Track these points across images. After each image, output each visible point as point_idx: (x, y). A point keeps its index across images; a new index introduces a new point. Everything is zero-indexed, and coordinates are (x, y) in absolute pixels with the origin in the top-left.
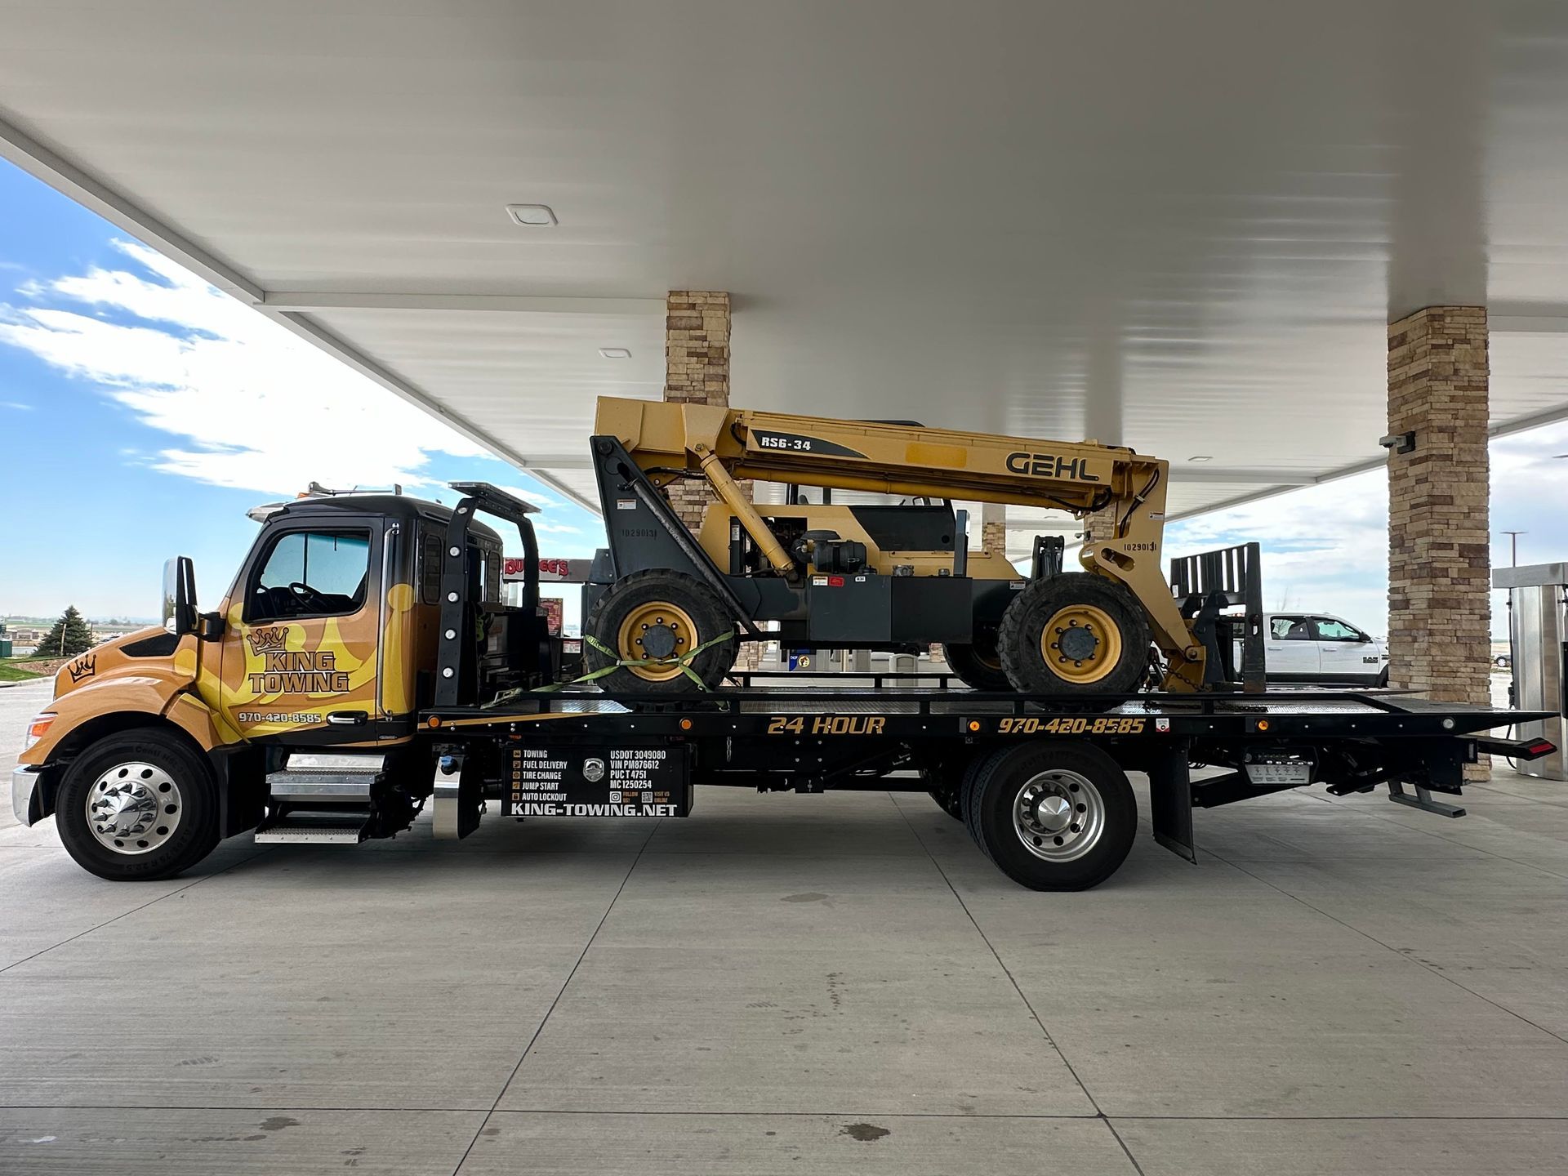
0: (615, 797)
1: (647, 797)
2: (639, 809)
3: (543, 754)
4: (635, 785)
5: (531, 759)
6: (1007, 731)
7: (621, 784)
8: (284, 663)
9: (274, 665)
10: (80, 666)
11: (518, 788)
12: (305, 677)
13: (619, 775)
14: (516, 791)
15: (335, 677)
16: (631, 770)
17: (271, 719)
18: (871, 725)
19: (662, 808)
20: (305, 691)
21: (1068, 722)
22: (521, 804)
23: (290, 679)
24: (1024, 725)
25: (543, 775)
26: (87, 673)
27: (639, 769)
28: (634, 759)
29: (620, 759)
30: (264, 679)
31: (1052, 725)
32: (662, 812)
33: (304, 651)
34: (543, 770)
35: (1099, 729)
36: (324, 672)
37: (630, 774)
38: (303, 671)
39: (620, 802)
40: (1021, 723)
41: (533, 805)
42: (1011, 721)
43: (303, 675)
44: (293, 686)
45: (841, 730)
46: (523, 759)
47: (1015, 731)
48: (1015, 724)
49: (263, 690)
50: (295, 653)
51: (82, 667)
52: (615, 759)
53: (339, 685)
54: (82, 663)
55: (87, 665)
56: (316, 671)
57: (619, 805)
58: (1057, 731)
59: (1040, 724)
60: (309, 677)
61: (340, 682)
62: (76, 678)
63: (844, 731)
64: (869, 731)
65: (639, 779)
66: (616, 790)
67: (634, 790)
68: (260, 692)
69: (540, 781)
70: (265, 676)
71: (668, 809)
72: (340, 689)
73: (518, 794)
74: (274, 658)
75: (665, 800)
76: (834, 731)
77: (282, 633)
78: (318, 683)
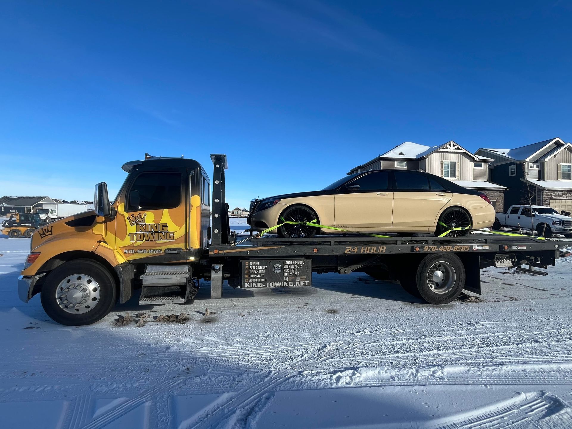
0: (286, 279)
1: (298, 279)
2: (295, 283)
3: (257, 263)
4: (293, 274)
5: (253, 265)
6: (426, 251)
7: (288, 274)
8: (145, 228)
9: (140, 229)
10: (44, 231)
11: (248, 277)
12: (155, 234)
13: (287, 270)
14: (247, 278)
15: (168, 234)
16: (292, 268)
17: (139, 252)
18: (381, 249)
19: (303, 283)
20: (155, 240)
21: (446, 247)
22: (249, 283)
23: (148, 235)
24: (432, 249)
25: (258, 271)
26: (48, 234)
27: (294, 268)
28: (292, 264)
29: (287, 264)
30: (136, 235)
31: (441, 248)
32: (303, 284)
33: (154, 223)
34: (257, 270)
35: (455, 249)
36: (163, 232)
37: (291, 270)
38: (153, 232)
39: (287, 281)
40: (431, 248)
41: (253, 283)
42: (428, 247)
43: (153, 233)
44: (149, 238)
45: (371, 251)
46: (249, 265)
47: (429, 251)
48: (429, 248)
49: (135, 240)
50: (149, 224)
51: (46, 232)
52: (285, 264)
53: (170, 237)
54: (45, 230)
55: (48, 230)
56: (159, 232)
57: (287, 282)
58: (442, 250)
59: (437, 248)
60: (156, 234)
61: (170, 236)
62: (42, 236)
63: (372, 252)
64: (380, 252)
65: (294, 272)
66: (286, 276)
67: (293, 276)
68: (134, 241)
69: (256, 274)
70: (136, 234)
71: (305, 283)
72: (170, 239)
73: (248, 279)
74: (140, 227)
75: (304, 279)
76: (368, 252)
77: (143, 216)
78: (160, 237)
